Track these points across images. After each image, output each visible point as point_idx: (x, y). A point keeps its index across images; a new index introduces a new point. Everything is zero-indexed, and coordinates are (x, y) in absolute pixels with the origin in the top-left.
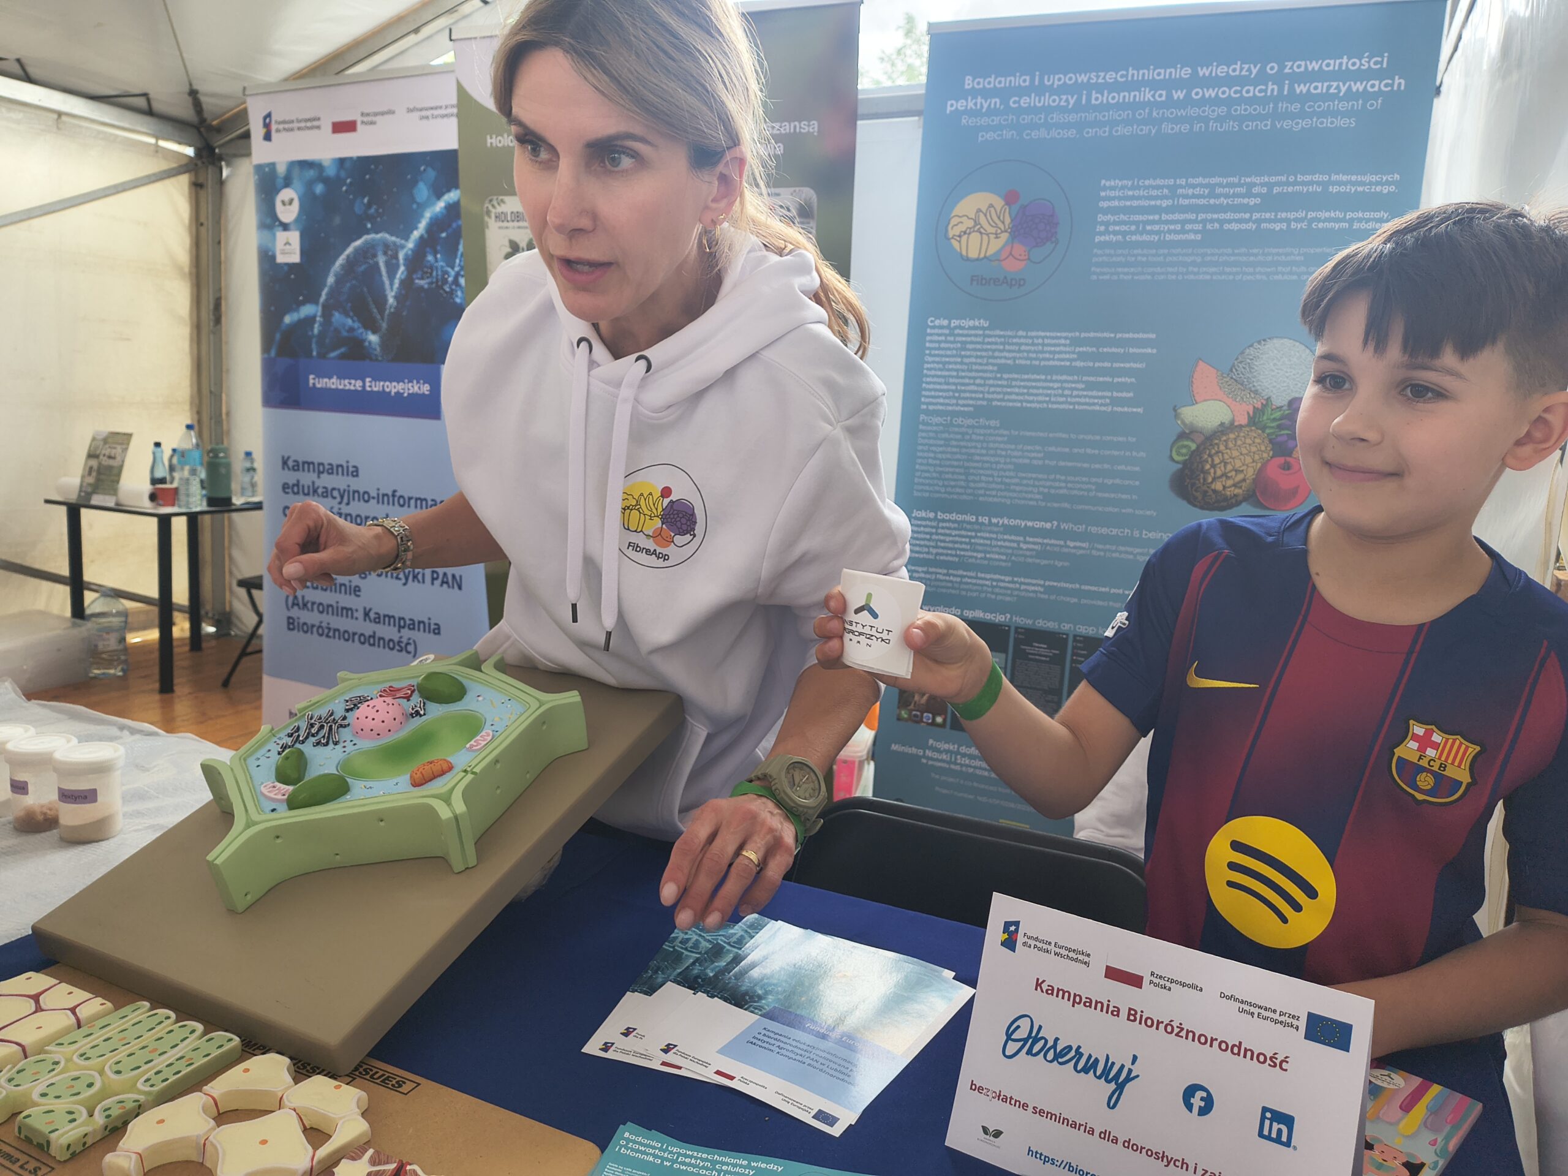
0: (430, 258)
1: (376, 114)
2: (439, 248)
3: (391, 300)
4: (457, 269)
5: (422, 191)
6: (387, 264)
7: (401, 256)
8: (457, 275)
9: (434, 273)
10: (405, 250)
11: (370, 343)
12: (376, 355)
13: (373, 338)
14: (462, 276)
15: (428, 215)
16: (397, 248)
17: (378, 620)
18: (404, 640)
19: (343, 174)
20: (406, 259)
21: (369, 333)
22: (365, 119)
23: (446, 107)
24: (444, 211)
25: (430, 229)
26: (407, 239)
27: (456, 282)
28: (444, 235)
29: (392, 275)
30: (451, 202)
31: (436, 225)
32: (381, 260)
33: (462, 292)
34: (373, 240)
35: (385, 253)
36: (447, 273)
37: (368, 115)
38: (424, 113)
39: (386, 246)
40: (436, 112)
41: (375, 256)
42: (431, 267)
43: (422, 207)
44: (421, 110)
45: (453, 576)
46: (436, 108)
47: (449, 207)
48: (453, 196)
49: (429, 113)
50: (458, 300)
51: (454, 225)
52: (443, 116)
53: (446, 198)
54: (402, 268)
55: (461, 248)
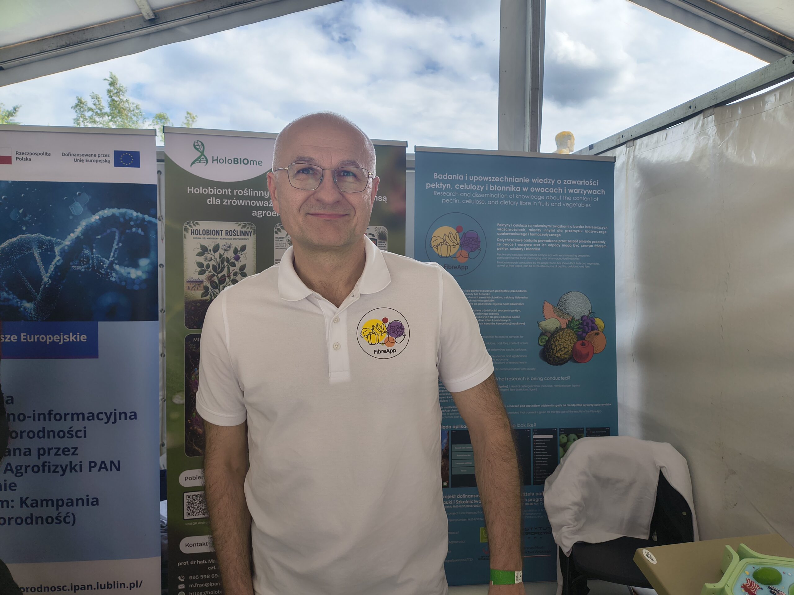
0: (86, 252)
1: (31, 154)
2: (94, 245)
3: (46, 279)
4: (110, 259)
5: (78, 208)
6: (41, 254)
7: (57, 250)
8: (112, 263)
9: (91, 262)
10: (61, 247)
11: (25, 309)
12: (31, 317)
13: (28, 305)
14: (116, 264)
15: (84, 224)
16: (52, 244)
17: (35, 504)
18: (63, 515)
20: (63, 252)
21: (24, 302)
22: (20, 156)
23: (99, 156)
24: (99, 222)
25: (85, 234)
26: (64, 238)
27: (111, 266)
28: (99, 237)
29: (46, 263)
30: (105, 216)
31: (90, 231)
32: (36, 253)
33: (117, 274)
34: (29, 238)
35: (40, 247)
36: (103, 262)
37: (23, 153)
38: (78, 158)
39: (41, 244)
40: (89, 158)
41: (30, 249)
42: (88, 258)
43: (78, 218)
44: (76, 155)
45: (112, 462)
46: (90, 155)
47: (103, 220)
48: (107, 212)
49: (84, 158)
50: (113, 279)
51: (108, 231)
52: (97, 161)
53: (101, 213)
54: (58, 258)
55: (115, 246)
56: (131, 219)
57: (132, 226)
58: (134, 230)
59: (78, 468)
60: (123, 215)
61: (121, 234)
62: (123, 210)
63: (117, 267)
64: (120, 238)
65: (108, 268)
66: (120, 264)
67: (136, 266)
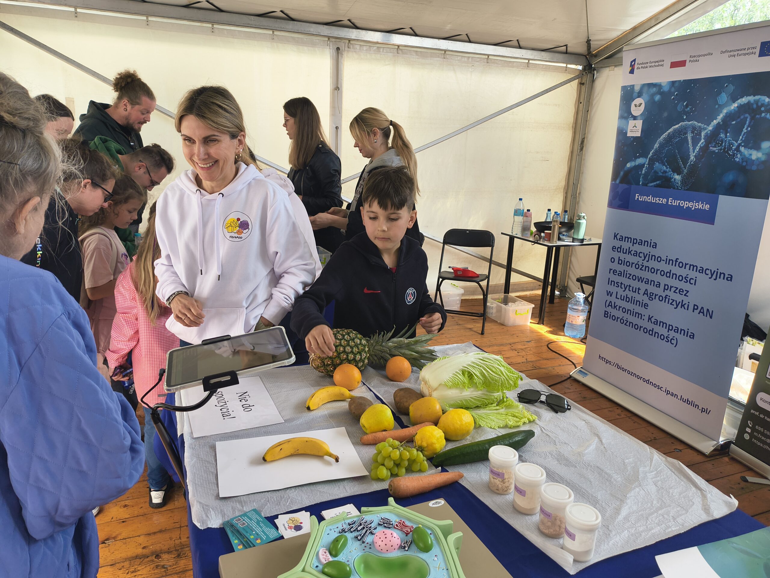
0: (722, 135)
1: (699, 56)
2: (729, 130)
3: (692, 158)
4: (739, 142)
5: (723, 98)
6: (693, 138)
7: (703, 134)
8: (739, 145)
9: (724, 144)
10: (706, 131)
11: (675, 180)
12: (678, 187)
13: (678, 177)
14: (742, 146)
15: (725, 111)
16: (701, 130)
17: (656, 323)
18: (671, 337)
19: (673, 89)
20: (706, 136)
21: (675, 174)
22: (692, 59)
23: (749, 49)
24: (737, 109)
25: (724, 120)
26: (708, 125)
27: (738, 149)
28: (734, 122)
29: (695, 145)
30: (742, 104)
31: (729, 117)
32: (689, 136)
33: (741, 155)
34: (686, 125)
35: (693, 132)
36: (732, 144)
37: (694, 56)
38: (732, 53)
39: (694, 128)
40: (740, 52)
41: (686, 133)
42: (722, 141)
43: (721, 107)
44: (731, 51)
45: (708, 310)
46: (741, 50)
47: (740, 107)
48: (744, 100)
49: (736, 53)
50: (737, 160)
51: (742, 117)
52: (745, 54)
53: (739, 101)
54: (703, 141)
55: (745, 130)
56: (763, 105)
57: (763, 112)
58: (763, 115)
59: (686, 306)
60: (757, 102)
61: (751, 119)
62: (757, 97)
63: (742, 149)
64: (750, 123)
65: (735, 150)
66: (745, 147)
67: (758, 148)
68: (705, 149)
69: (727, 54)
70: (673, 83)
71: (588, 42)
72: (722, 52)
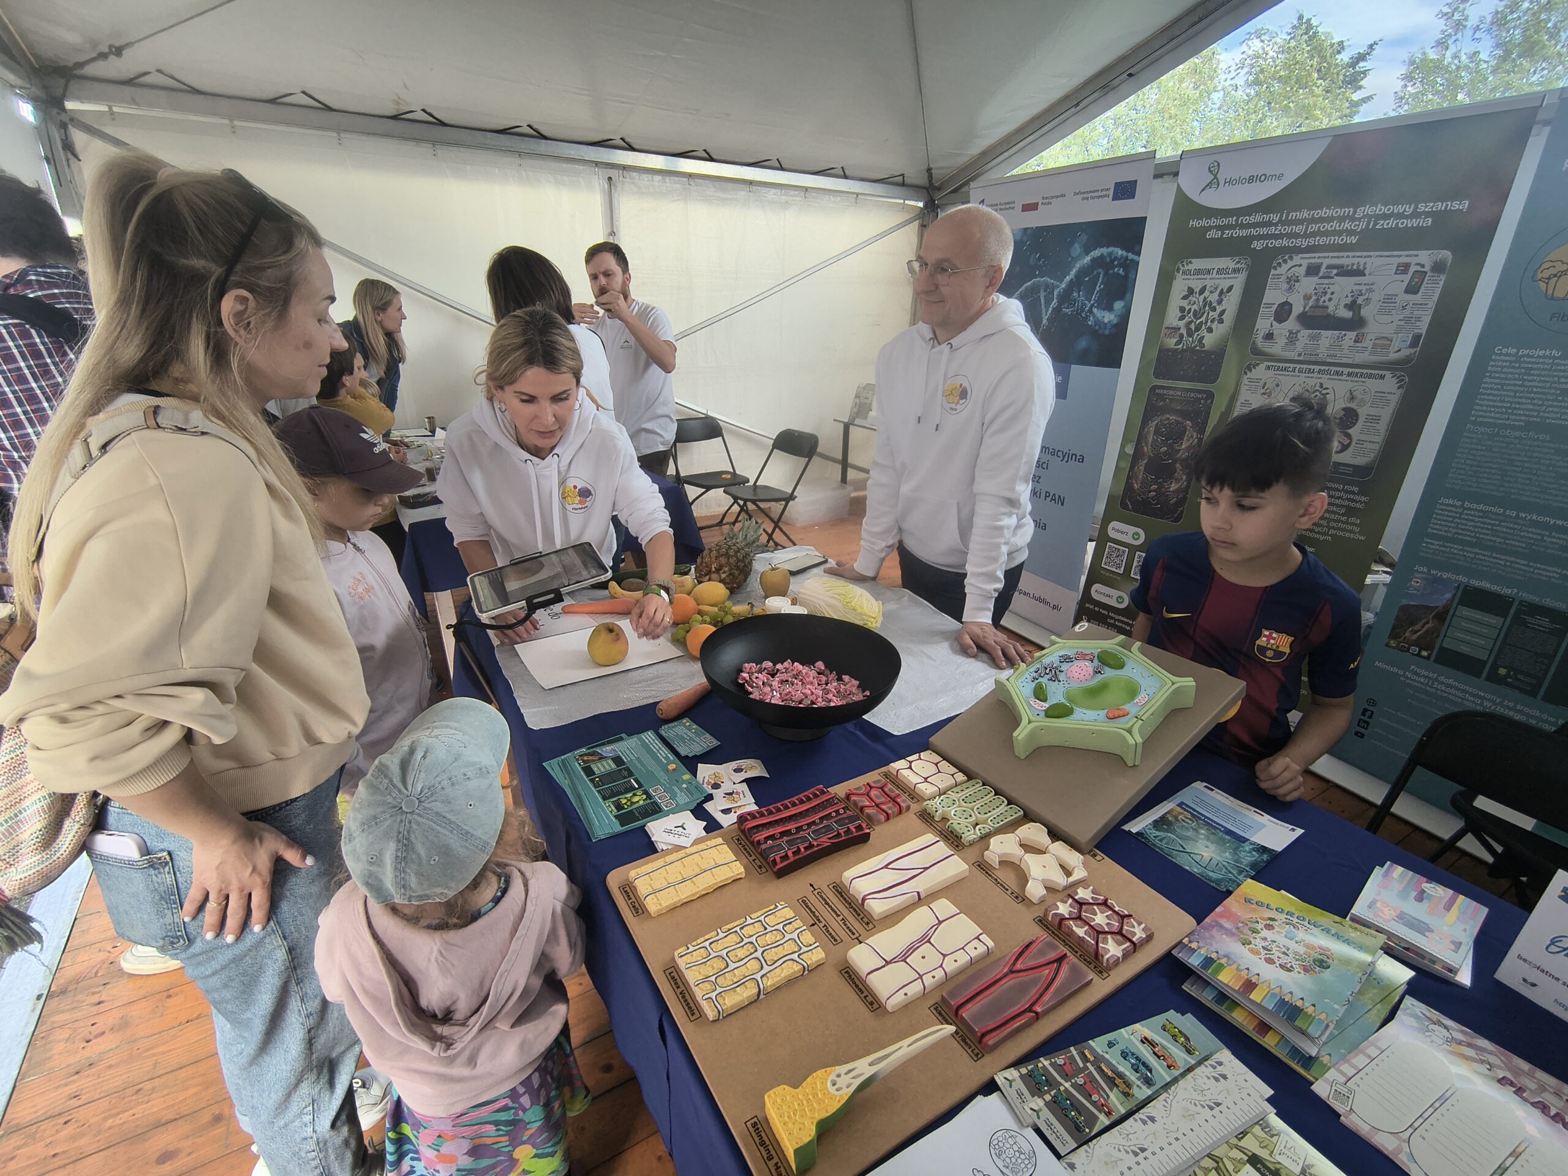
0: (1075, 294)
1: (1052, 197)
2: (1082, 287)
3: (1045, 321)
4: (1092, 302)
5: (1077, 249)
6: (1045, 297)
7: (1056, 293)
8: (1092, 306)
9: (1076, 305)
10: (1059, 289)
14: (1095, 307)
15: (1078, 265)
16: (1054, 287)
19: (1025, 238)
20: (1059, 294)
22: (1044, 201)
23: (1102, 190)
24: (1090, 263)
25: (1077, 276)
26: (1061, 282)
27: (1090, 311)
28: (1087, 279)
29: (1048, 304)
30: (1095, 257)
31: (1082, 272)
32: (1042, 295)
33: (1094, 318)
34: (1039, 281)
35: (1045, 291)
36: (1085, 305)
37: (1047, 198)
38: (1085, 195)
39: (1047, 286)
40: (1094, 195)
41: (1039, 292)
42: (1075, 301)
43: (1074, 260)
44: (1084, 193)
45: (1059, 497)
46: (1094, 192)
47: (1093, 260)
48: (1097, 253)
49: (1089, 195)
50: (1090, 323)
51: (1095, 272)
52: (1098, 197)
53: (1092, 253)
54: (1055, 301)
55: (1098, 289)
56: (1116, 258)
57: (1115, 266)
58: (1116, 270)
59: (1038, 494)
60: (1110, 254)
61: (1105, 275)
62: (1111, 249)
63: (1095, 310)
64: (1103, 279)
65: (1088, 311)
66: (1097, 307)
67: (1110, 309)
68: (1058, 310)
69: (1080, 196)
70: (1026, 229)
71: (929, 170)
72: (1076, 194)
